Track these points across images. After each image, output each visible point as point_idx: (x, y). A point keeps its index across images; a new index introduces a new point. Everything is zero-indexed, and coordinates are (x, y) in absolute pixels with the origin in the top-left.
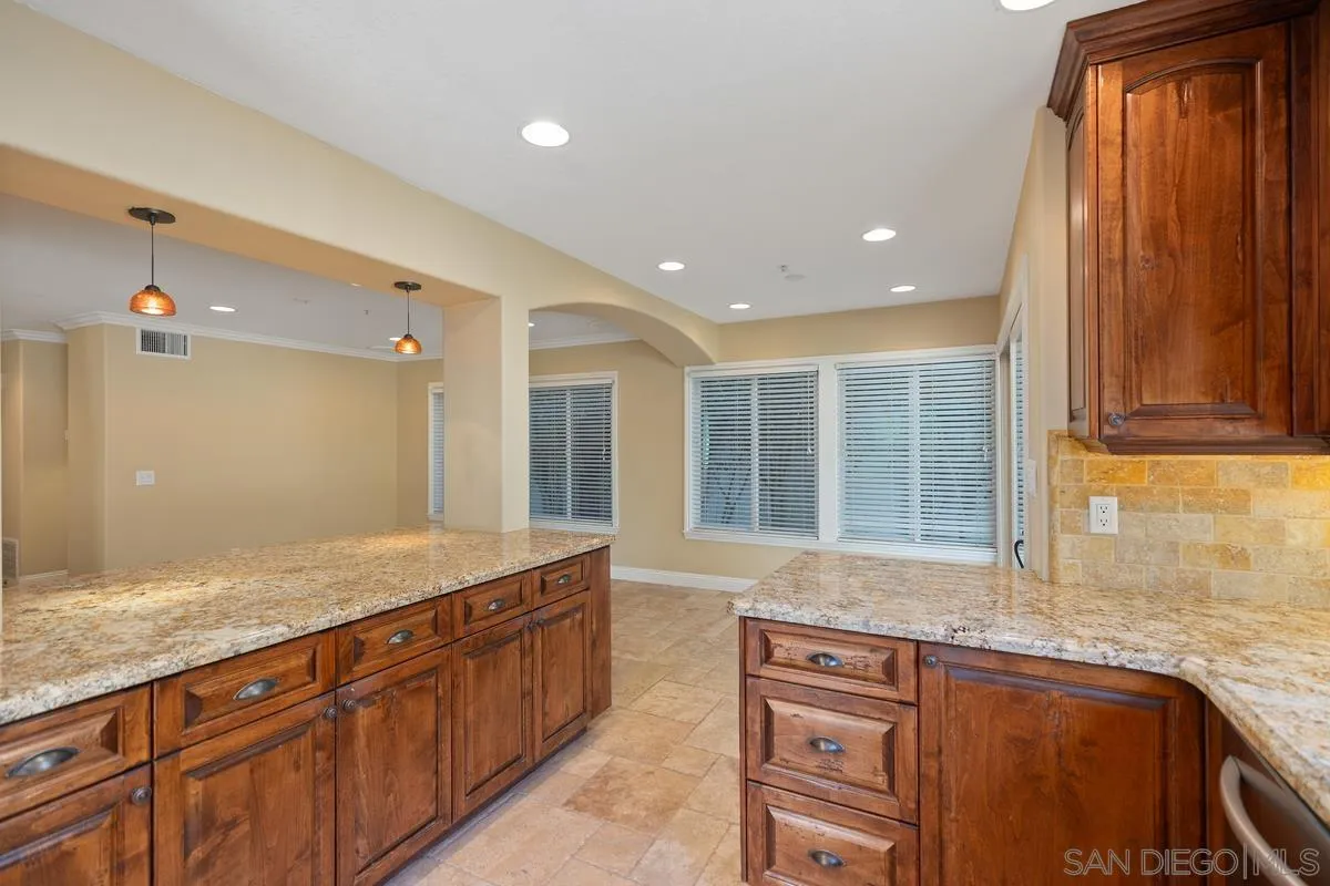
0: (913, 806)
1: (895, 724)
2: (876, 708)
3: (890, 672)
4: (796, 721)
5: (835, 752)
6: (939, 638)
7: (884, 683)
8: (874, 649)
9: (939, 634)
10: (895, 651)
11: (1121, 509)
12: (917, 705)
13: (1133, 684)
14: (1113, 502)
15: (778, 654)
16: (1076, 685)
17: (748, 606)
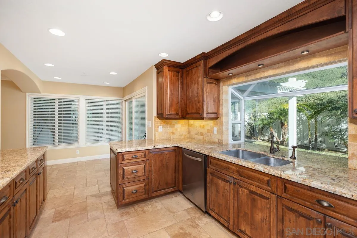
0: (148, 176)
1: (145, 164)
2: (143, 162)
3: (145, 155)
4: (129, 169)
5: (136, 172)
6: (153, 148)
7: (144, 158)
8: (142, 152)
9: (152, 147)
10: (146, 152)
11: (163, 128)
12: (149, 160)
13: (173, 148)
14: (162, 127)
15: (126, 158)
16: (168, 150)
17: (121, 150)
